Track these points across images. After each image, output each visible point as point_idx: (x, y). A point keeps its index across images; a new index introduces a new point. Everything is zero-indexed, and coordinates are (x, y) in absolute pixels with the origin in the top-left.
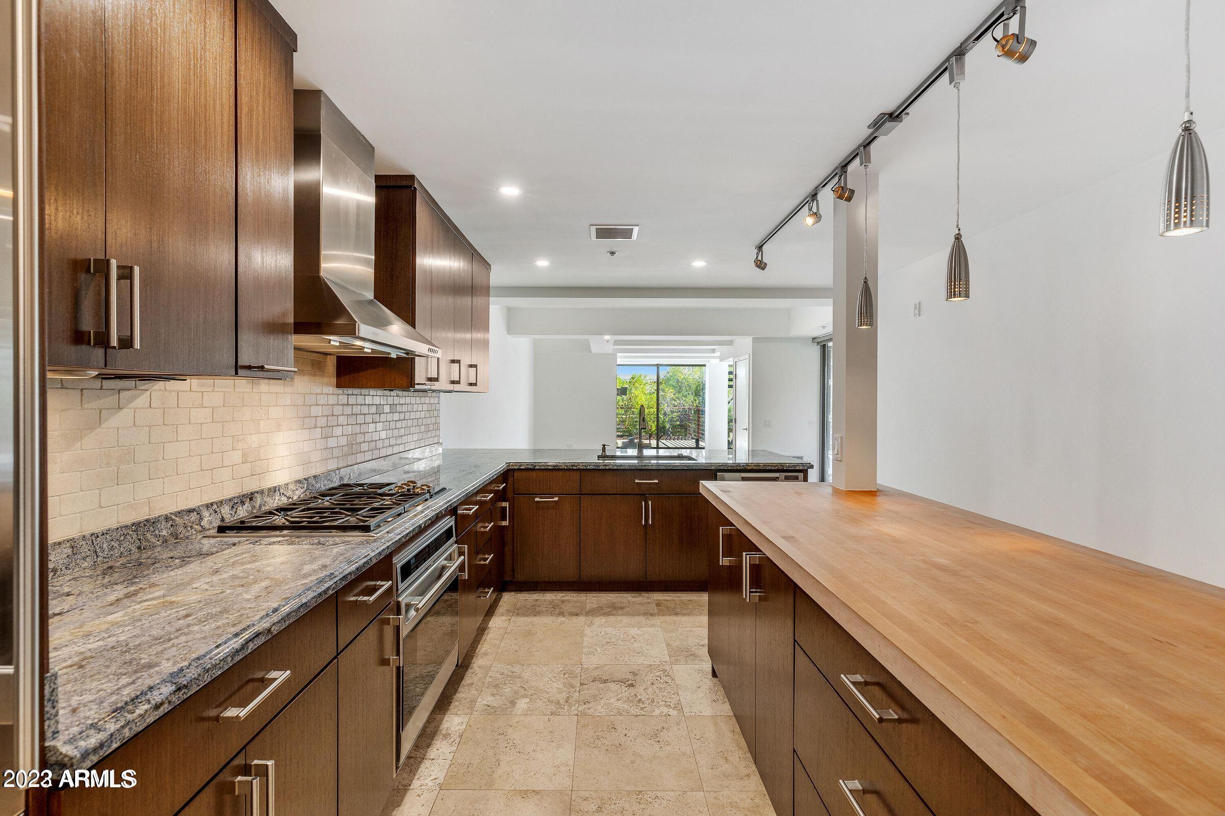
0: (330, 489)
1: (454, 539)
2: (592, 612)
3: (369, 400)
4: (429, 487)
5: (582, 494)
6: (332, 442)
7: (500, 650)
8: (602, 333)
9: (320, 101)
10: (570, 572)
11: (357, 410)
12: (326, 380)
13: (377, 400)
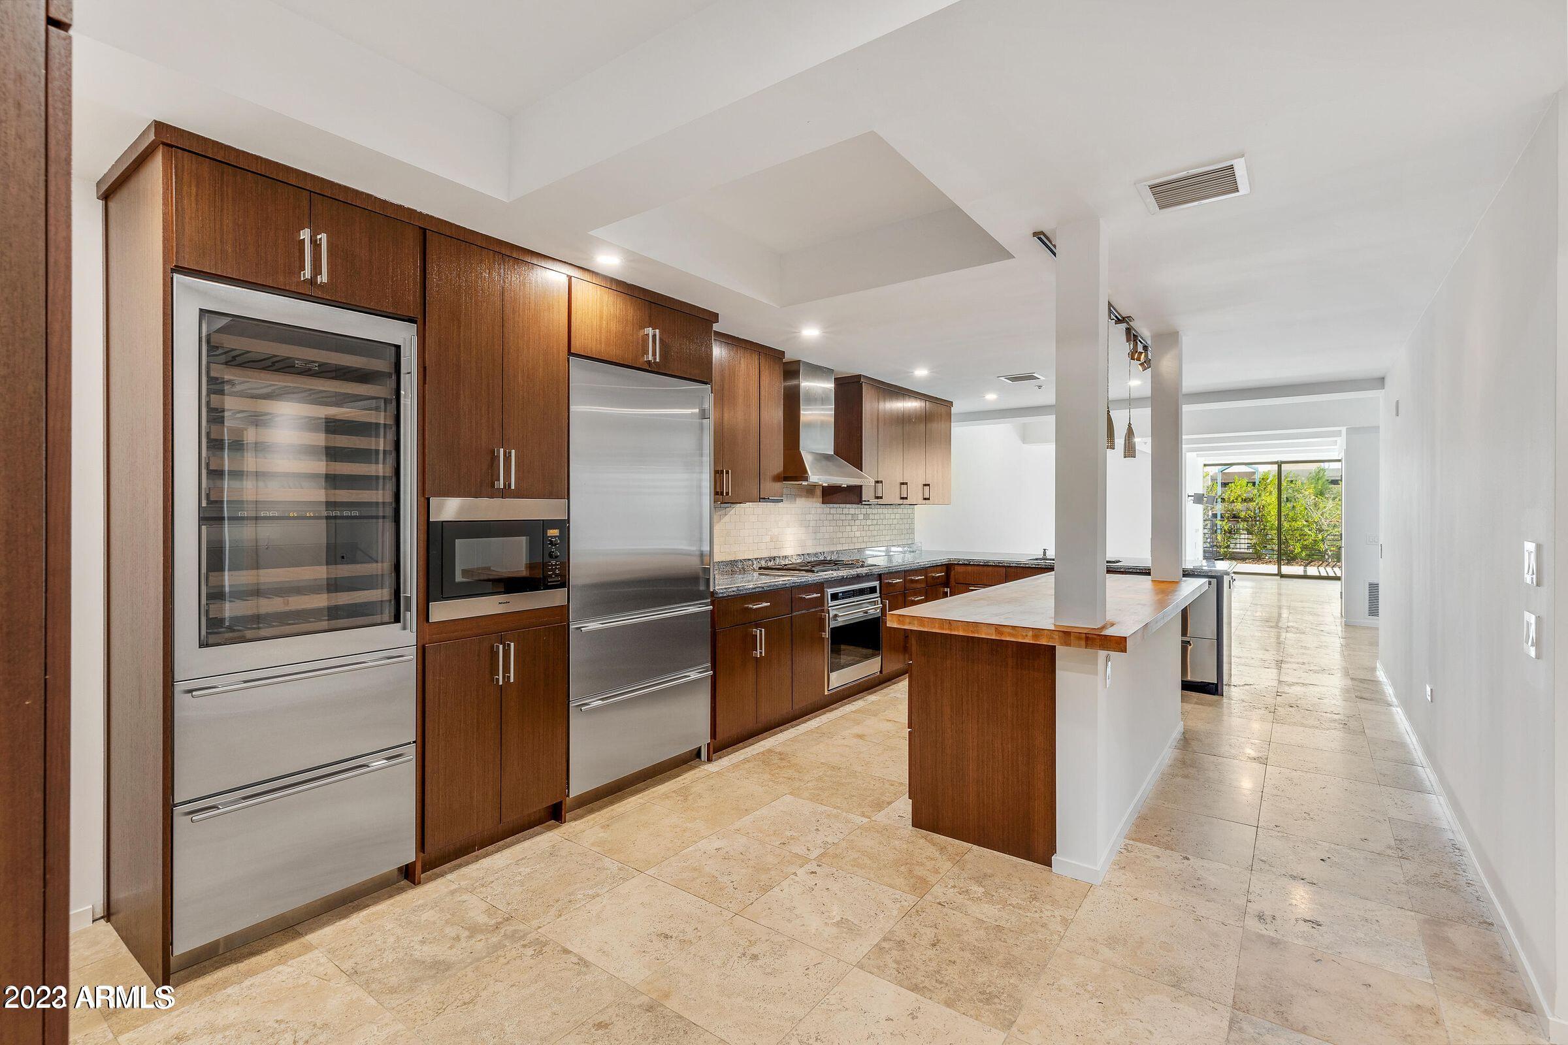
1: (877, 594)
6: (820, 536)
12: (815, 500)
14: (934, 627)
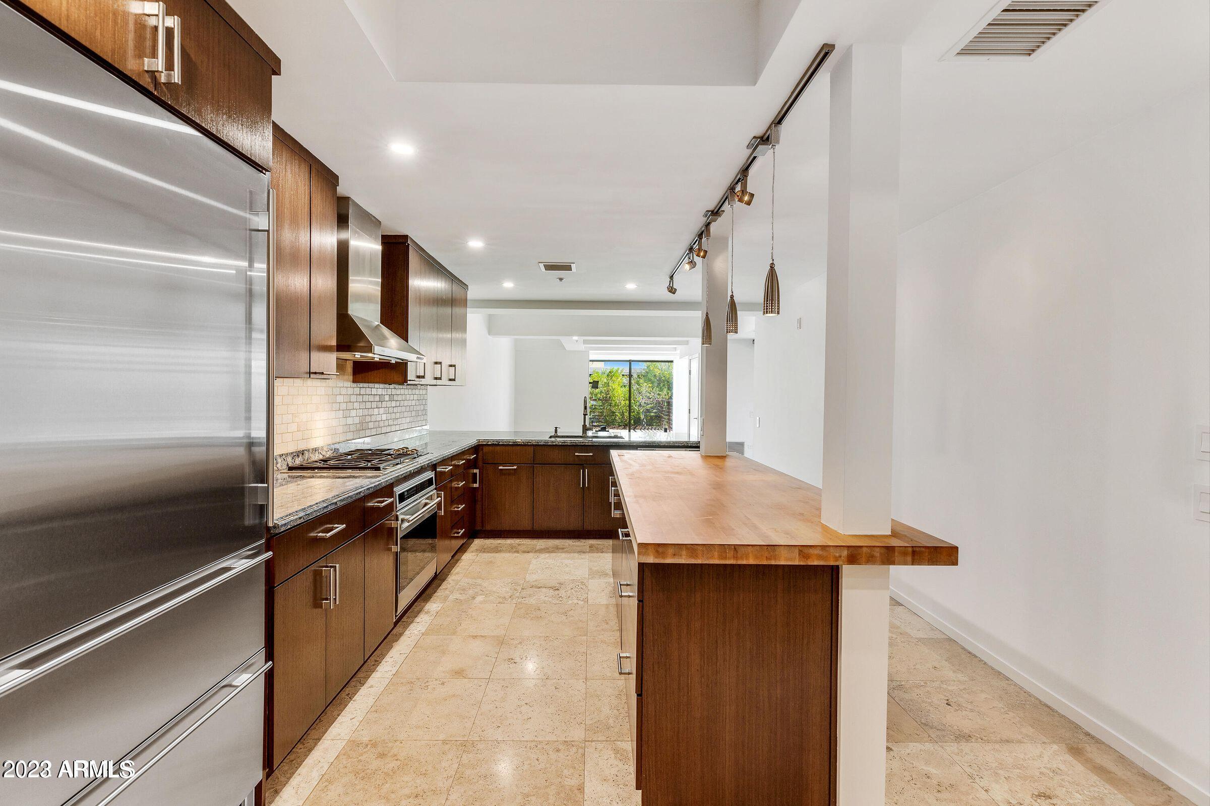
0: (350, 452)
1: (434, 486)
2: (541, 551)
3: (374, 391)
4: (417, 451)
5: (535, 464)
6: (350, 421)
7: (468, 571)
8: (572, 335)
9: (348, 204)
10: (525, 524)
11: (366, 398)
12: (346, 377)
13: (380, 392)
14: (712, 557)
